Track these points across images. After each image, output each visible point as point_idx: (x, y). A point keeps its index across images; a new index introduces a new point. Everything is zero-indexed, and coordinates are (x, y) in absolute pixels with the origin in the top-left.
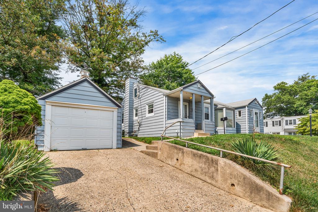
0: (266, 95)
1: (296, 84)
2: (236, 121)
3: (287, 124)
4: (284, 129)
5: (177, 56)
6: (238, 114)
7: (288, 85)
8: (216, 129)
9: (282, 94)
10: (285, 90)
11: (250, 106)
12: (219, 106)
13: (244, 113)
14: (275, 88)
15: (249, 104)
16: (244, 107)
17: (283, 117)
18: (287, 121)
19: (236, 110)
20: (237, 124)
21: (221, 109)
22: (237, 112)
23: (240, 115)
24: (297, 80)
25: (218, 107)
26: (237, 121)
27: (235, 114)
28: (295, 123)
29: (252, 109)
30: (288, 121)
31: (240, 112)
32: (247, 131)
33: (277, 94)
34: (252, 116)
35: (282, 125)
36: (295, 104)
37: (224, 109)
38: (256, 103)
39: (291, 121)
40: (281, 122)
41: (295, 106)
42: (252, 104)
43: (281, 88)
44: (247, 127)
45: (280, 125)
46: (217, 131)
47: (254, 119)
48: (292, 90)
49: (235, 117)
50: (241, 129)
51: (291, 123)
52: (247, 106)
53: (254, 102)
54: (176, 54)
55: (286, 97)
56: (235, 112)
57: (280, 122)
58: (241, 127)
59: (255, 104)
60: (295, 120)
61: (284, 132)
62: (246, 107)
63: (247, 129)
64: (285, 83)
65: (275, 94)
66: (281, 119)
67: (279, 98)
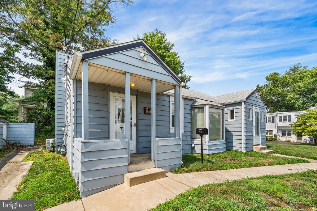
0: (258, 86)
1: (287, 75)
2: (225, 126)
3: (281, 121)
4: (278, 126)
5: (159, 35)
6: (229, 115)
7: (280, 76)
8: (192, 143)
9: (274, 86)
10: (277, 81)
11: (249, 101)
12: (199, 103)
13: (238, 114)
14: (268, 79)
15: (247, 99)
16: (239, 103)
17: (277, 112)
18: (281, 117)
19: (226, 109)
20: (227, 131)
21: (202, 108)
22: (227, 111)
23: (232, 117)
24: (288, 70)
25: (196, 104)
26: (227, 126)
27: (225, 115)
28: (290, 120)
29: (250, 107)
30: (283, 117)
31: (232, 112)
32: (243, 144)
33: (268, 85)
34: (250, 120)
35: (275, 122)
36: (287, 96)
37: (207, 108)
38: (256, 97)
39: (285, 117)
40: (275, 118)
41: (287, 99)
42: (251, 98)
43: (273, 79)
44: (243, 138)
45: (273, 122)
46: (194, 148)
47: (254, 124)
48: (285, 82)
49: (225, 119)
50: (234, 141)
51: (285, 120)
52: (245, 102)
53: (254, 95)
54: (158, 32)
55: (279, 90)
56: (225, 112)
57: (273, 117)
58: (234, 137)
59: (255, 99)
60: (290, 116)
61: (277, 130)
62: (243, 103)
63: (243, 141)
64: (277, 73)
65: (266, 85)
66: (275, 115)
67: (271, 90)
